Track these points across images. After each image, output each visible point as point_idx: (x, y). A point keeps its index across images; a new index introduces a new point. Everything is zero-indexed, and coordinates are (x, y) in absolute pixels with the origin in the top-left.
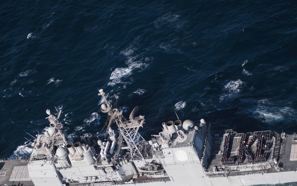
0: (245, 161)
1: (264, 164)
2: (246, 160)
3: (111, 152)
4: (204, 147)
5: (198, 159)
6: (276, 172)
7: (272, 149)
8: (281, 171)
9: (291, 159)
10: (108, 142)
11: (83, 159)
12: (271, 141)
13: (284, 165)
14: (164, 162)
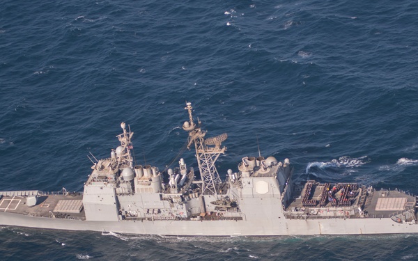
0: (327, 205)
1: (348, 208)
2: (329, 204)
3: (181, 183)
4: (285, 185)
5: (279, 193)
6: (360, 218)
7: (358, 197)
8: (365, 217)
9: (377, 209)
10: (178, 175)
11: (150, 185)
12: (357, 191)
13: (369, 213)
14: (241, 193)
